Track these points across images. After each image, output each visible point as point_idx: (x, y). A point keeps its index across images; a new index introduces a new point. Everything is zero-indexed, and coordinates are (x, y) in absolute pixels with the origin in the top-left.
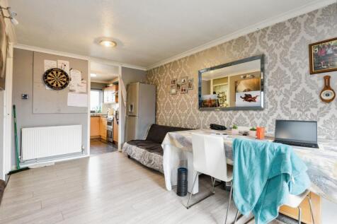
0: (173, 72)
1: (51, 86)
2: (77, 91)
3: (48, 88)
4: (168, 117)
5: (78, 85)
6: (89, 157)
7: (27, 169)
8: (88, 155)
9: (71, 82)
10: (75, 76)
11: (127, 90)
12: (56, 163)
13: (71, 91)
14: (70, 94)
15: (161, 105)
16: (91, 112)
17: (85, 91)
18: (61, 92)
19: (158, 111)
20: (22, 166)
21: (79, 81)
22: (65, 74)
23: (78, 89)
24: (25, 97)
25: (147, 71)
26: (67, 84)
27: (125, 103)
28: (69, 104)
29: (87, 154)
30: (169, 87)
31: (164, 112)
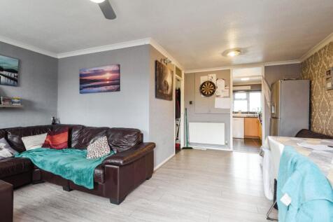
0: (328, 58)
1: (204, 94)
2: (222, 96)
3: (202, 96)
4: (324, 121)
5: (223, 91)
6: (232, 152)
7: (191, 148)
8: (231, 150)
9: (217, 90)
10: (220, 85)
11: (271, 90)
12: (207, 150)
13: (217, 96)
14: (217, 99)
15: (316, 105)
16: (234, 113)
17: (228, 95)
18: (210, 98)
19: (313, 114)
20: (189, 146)
21: (223, 88)
22: (213, 84)
23: (222, 94)
24: (191, 103)
25: (302, 63)
26: (214, 91)
27: (269, 104)
28: (216, 107)
29: (230, 148)
30: (324, 80)
31: (319, 115)
